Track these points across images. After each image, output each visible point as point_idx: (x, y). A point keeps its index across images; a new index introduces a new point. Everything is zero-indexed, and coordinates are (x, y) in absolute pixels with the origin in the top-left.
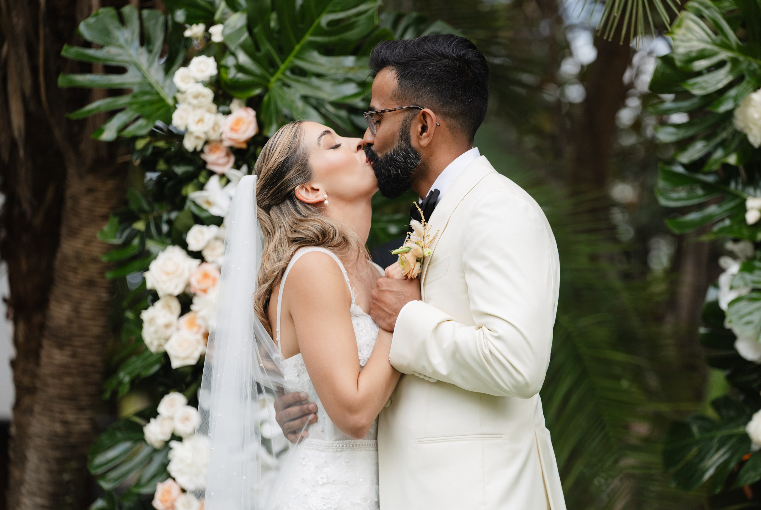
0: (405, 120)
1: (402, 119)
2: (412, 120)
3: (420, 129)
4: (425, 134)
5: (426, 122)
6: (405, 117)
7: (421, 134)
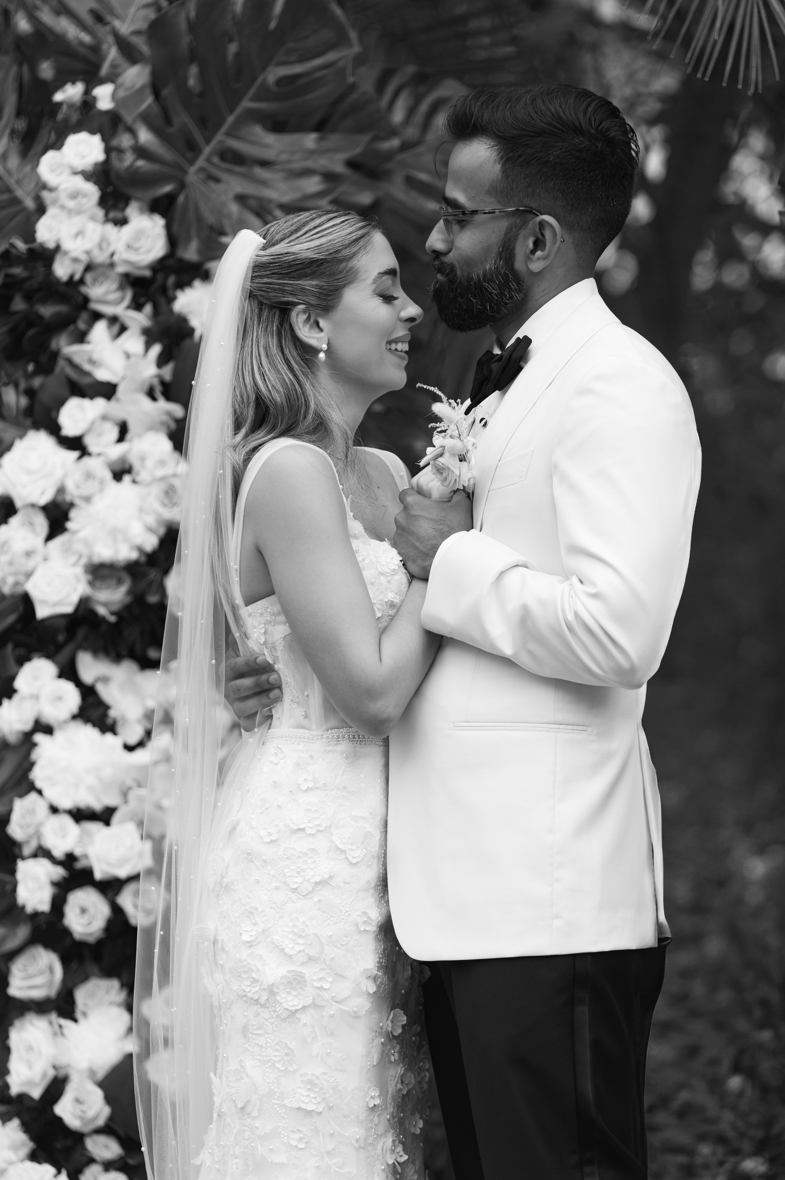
0: (509, 230)
1: (505, 227)
2: (520, 229)
3: (531, 245)
4: (539, 253)
5: (543, 235)
6: (509, 225)
7: (533, 252)
